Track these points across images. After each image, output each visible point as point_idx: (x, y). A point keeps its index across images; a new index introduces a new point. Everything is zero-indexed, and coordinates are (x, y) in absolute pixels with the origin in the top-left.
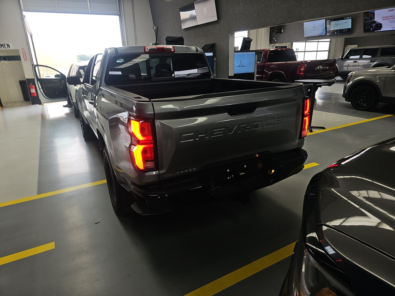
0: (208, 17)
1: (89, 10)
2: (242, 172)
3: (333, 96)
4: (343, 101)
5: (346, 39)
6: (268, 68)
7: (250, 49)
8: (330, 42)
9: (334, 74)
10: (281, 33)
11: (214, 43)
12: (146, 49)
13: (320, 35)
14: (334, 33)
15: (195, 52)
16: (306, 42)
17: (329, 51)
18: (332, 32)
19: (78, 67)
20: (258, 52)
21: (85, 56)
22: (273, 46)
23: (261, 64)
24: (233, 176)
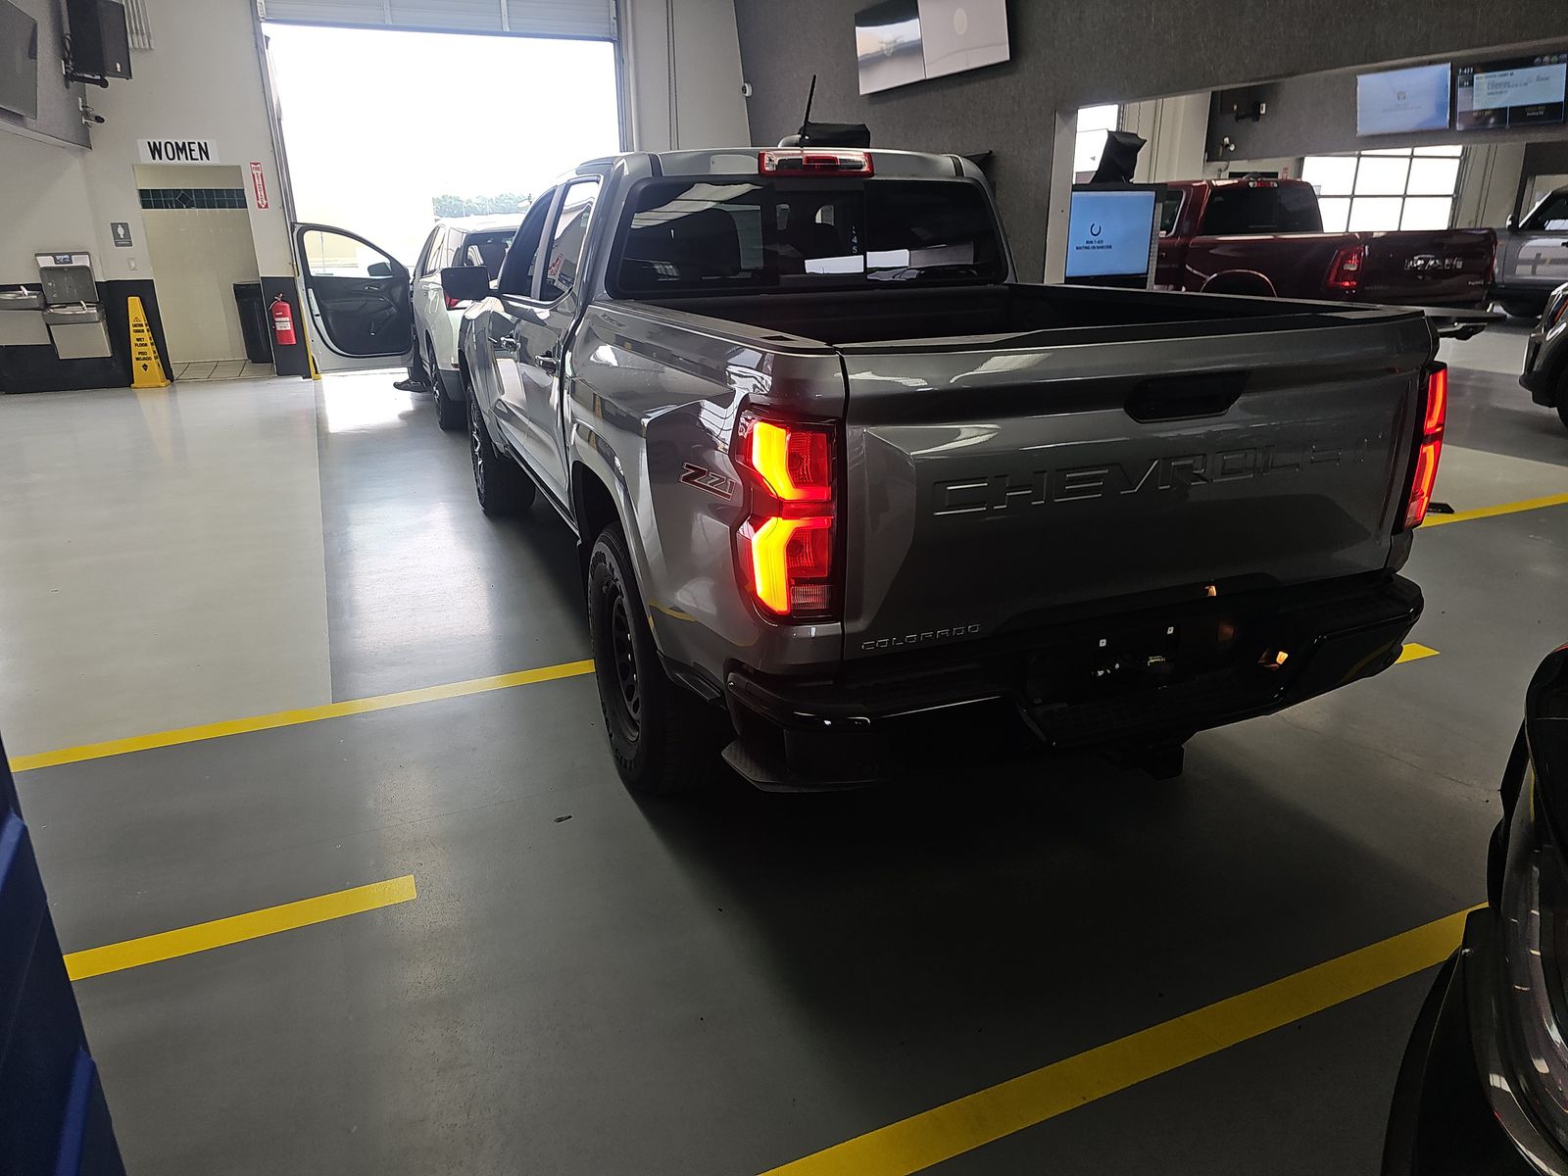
0: (972, 49)
1: (505, 19)
2: (1154, 655)
3: (1469, 383)
4: (1524, 402)
5: (1532, 150)
6: (1206, 258)
7: (1132, 177)
8: (1464, 159)
9: (1486, 292)
10: (1256, 116)
11: (991, 152)
12: (766, 161)
13: (1425, 127)
14: (1486, 122)
15: (953, 177)
16: (1360, 156)
17: (1457, 198)
18: (1477, 118)
19: (465, 235)
20: (1166, 193)
21: (458, 199)
22: (1220, 170)
23: (1172, 241)
24: (1117, 666)
